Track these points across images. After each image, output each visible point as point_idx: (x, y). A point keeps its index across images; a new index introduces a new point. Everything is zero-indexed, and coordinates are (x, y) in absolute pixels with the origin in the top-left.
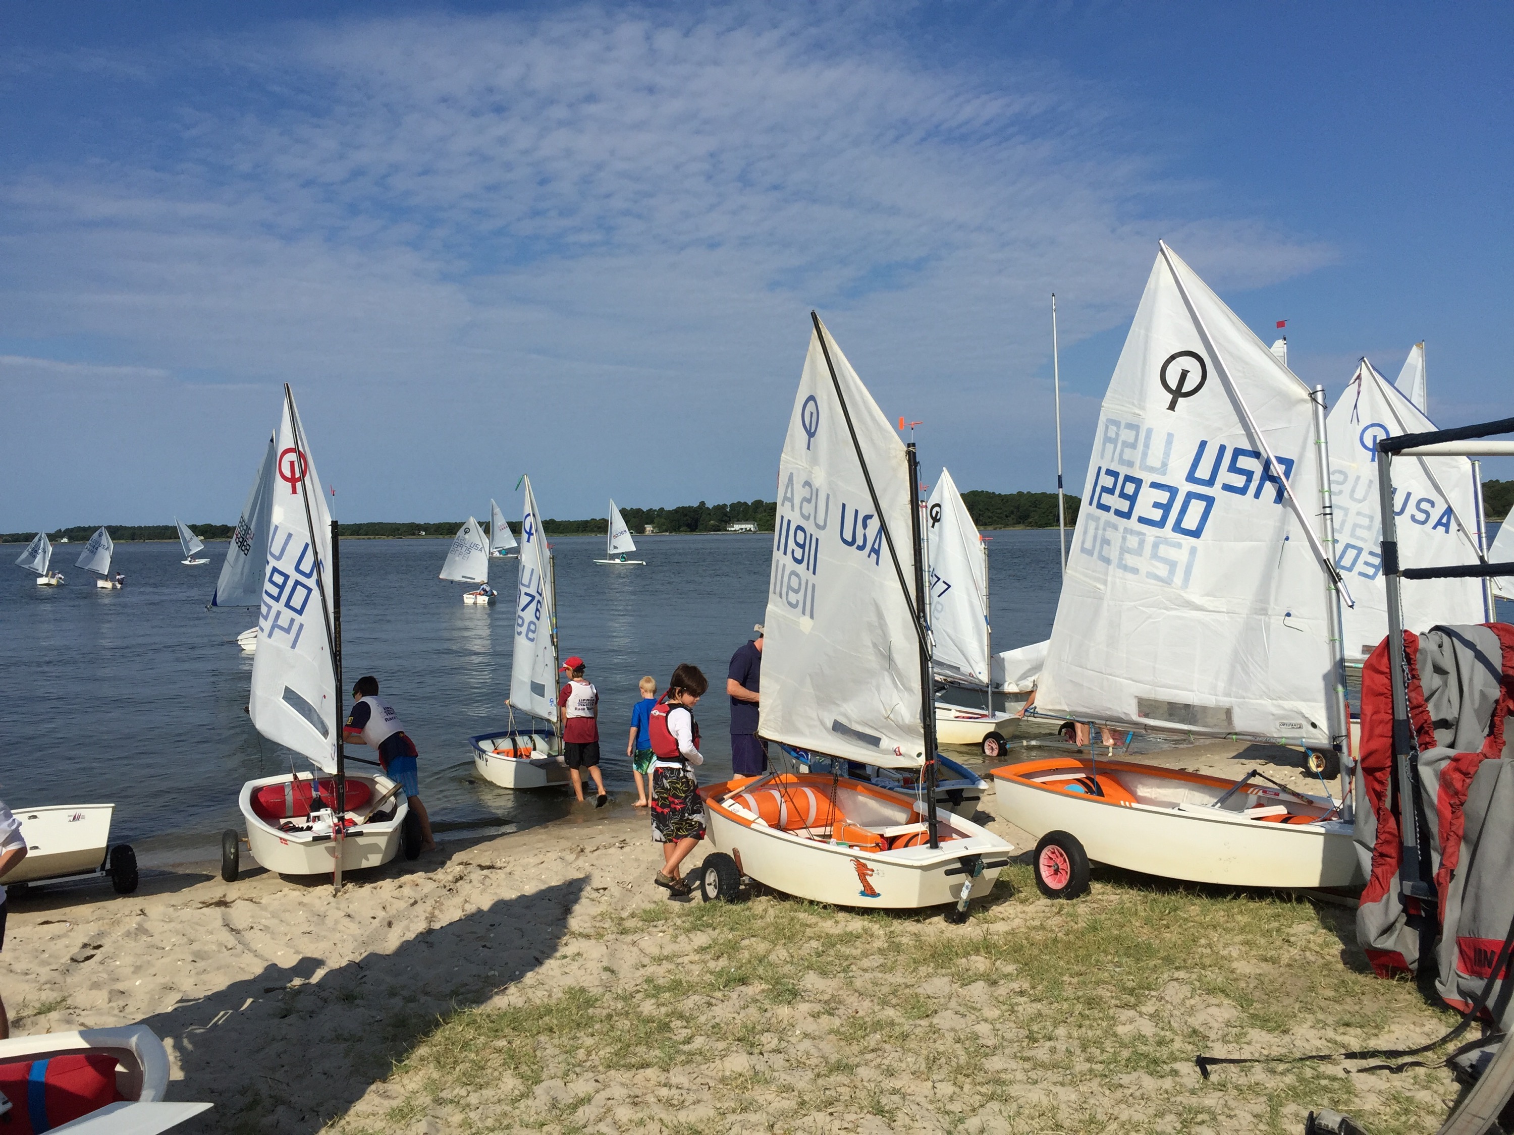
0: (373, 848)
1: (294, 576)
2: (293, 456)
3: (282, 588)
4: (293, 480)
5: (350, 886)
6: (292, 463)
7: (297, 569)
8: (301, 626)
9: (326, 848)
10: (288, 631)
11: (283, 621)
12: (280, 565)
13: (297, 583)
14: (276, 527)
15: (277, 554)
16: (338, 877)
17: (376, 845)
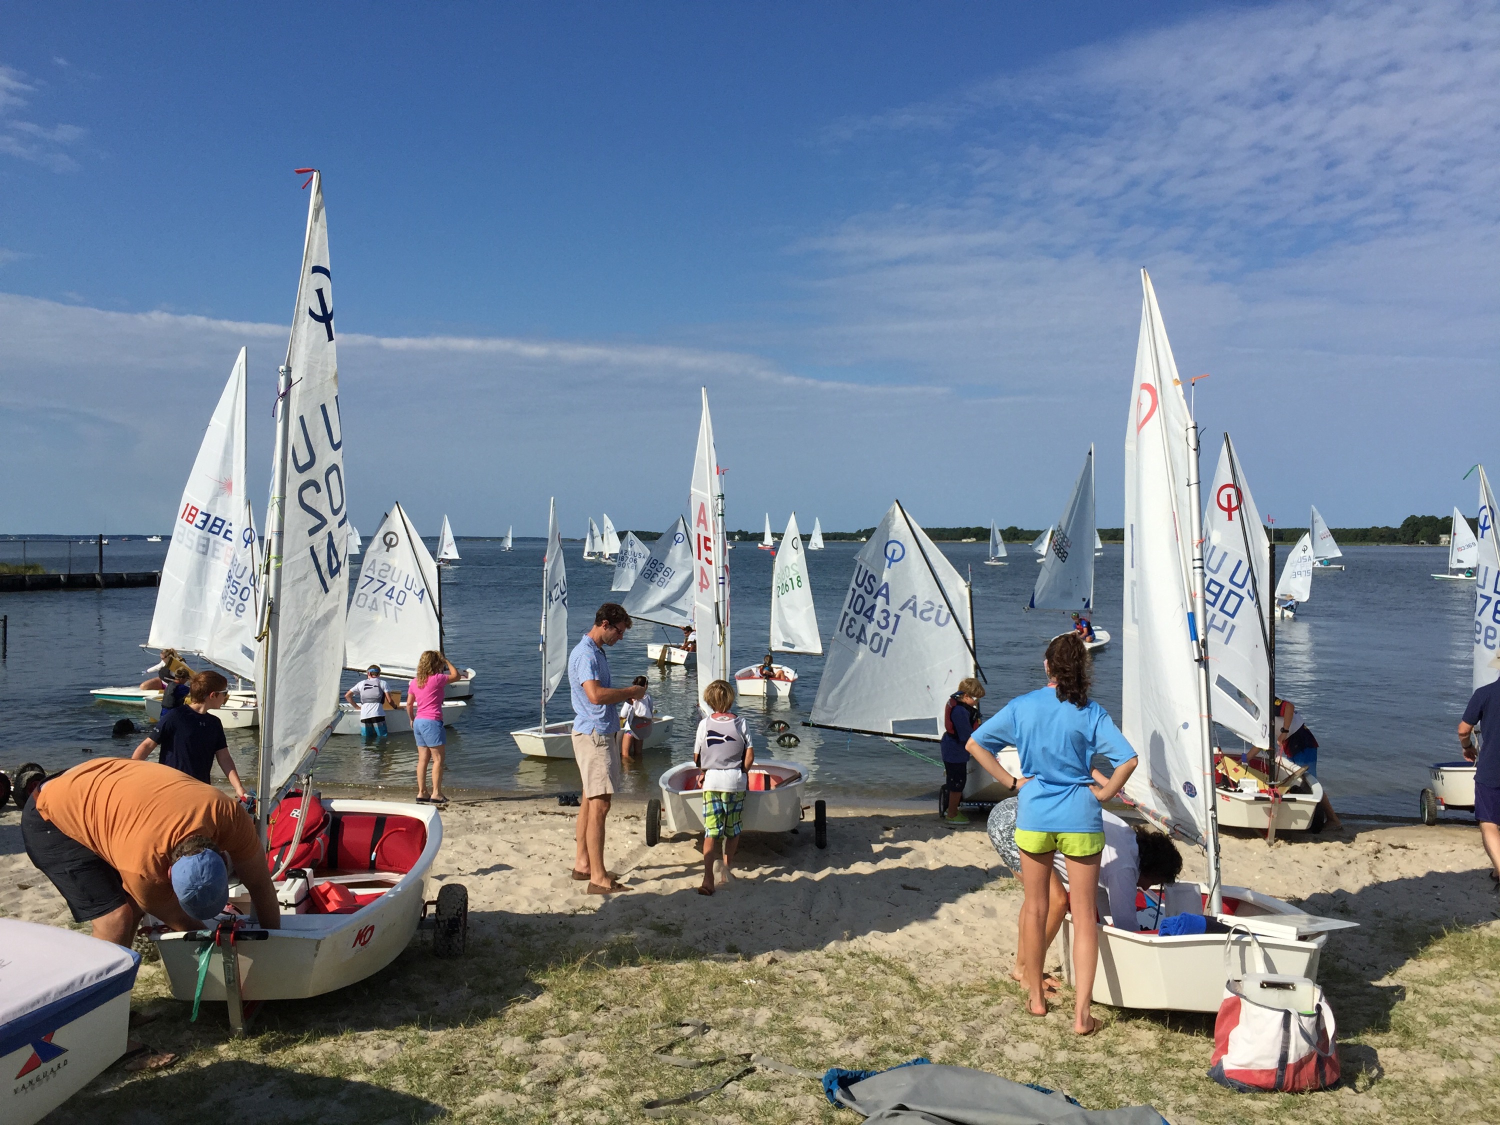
0: (1302, 814)
1: (1228, 586)
2: (1232, 491)
3: (1217, 596)
4: (1229, 510)
5: (1281, 842)
6: (1229, 496)
7: (1231, 580)
8: (1233, 627)
9: (1264, 808)
10: (1222, 630)
11: (1218, 622)
12: (1215, 577)
13: (1231, 592)
14: (1214, 547)
15: (1214, 569)
16: (1272, 833)
17: (1304, 812)
